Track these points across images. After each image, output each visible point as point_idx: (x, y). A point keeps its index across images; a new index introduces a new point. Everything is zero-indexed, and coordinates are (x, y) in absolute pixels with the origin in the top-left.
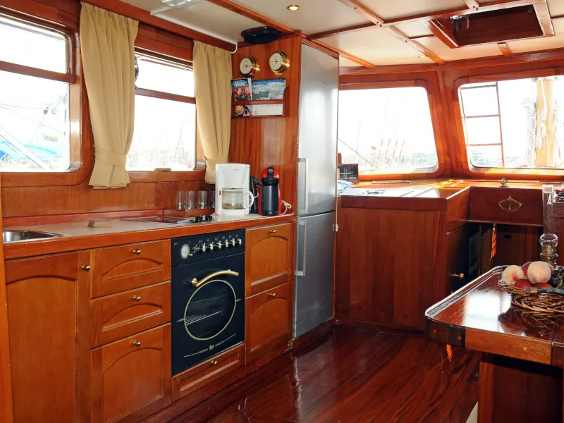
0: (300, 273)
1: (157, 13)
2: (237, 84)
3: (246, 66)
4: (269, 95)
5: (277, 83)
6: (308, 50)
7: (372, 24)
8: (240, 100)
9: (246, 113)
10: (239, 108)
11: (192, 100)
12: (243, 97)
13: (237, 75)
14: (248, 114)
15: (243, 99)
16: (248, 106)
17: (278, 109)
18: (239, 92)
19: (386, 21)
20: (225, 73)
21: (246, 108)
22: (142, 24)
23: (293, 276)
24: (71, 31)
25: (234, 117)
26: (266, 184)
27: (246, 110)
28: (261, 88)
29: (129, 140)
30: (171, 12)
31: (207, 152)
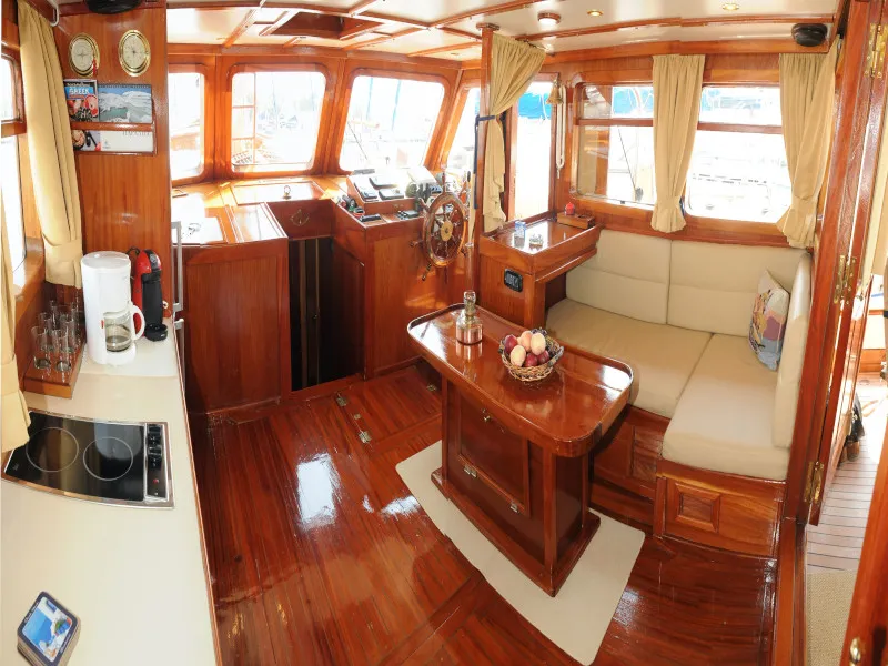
2: (73, 90)
3: (82, 55)
4: (128, 114)
5: (140, 93)
8: (78, 120)
9: (89, 144)
10: (77, 135)
12: (84, 115)
14: (92, 148)
15: (83, 120)
16: (92, 133)
18: (77, 106)
21: (90, 135)
27: (89, 139)
28: (113, 99)
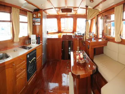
0: (43, 54)
1: (22, 7)
2: (33, 19)
3: (35, 16)
5: (39, 19)
6: (43, 13)
7: (53, 8)
8: (34, 22)
10: (34, 23)
11: (27, 23)
13: (33, 17)
17: (39, 24)
19: (55, 8)
20: (31, 17)
22: (20, 9)
23: (42, 54)
24: (10, 13)
25: (33, 25)
26: (38, 38)
27: (35, 24)
28: (37, 20)
29: (19, 32)
30: (24, 7)
31: (29, 32)
